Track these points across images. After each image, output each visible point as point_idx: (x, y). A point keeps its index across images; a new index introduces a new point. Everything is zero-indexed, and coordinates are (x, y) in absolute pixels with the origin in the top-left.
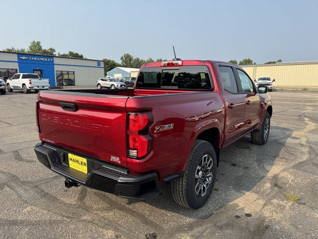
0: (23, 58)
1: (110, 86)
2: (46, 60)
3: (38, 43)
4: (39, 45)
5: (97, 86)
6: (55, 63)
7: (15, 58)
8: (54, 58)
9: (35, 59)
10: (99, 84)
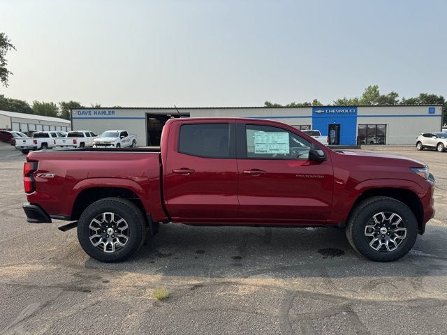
0: (319, 112)
1: (435, 145)
2: (347, 111)
3: (375, 88)
4: (375, 91)
5: (417, 145)
6: (358, 114)
7: (309, 112)
8: (358, 108)
9: (333, 111)
10: (419, 142)
